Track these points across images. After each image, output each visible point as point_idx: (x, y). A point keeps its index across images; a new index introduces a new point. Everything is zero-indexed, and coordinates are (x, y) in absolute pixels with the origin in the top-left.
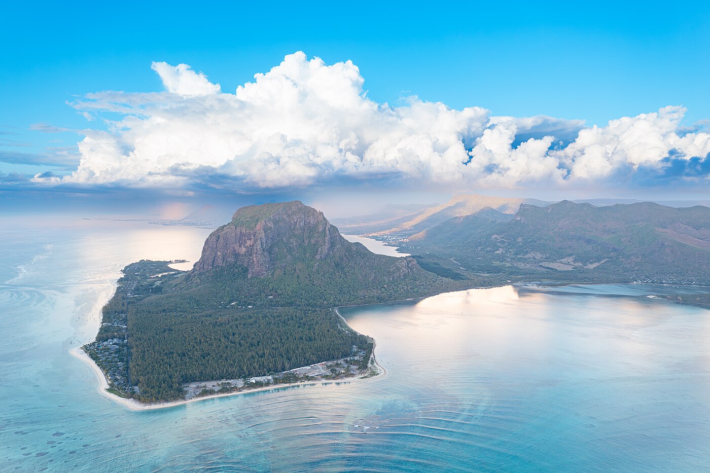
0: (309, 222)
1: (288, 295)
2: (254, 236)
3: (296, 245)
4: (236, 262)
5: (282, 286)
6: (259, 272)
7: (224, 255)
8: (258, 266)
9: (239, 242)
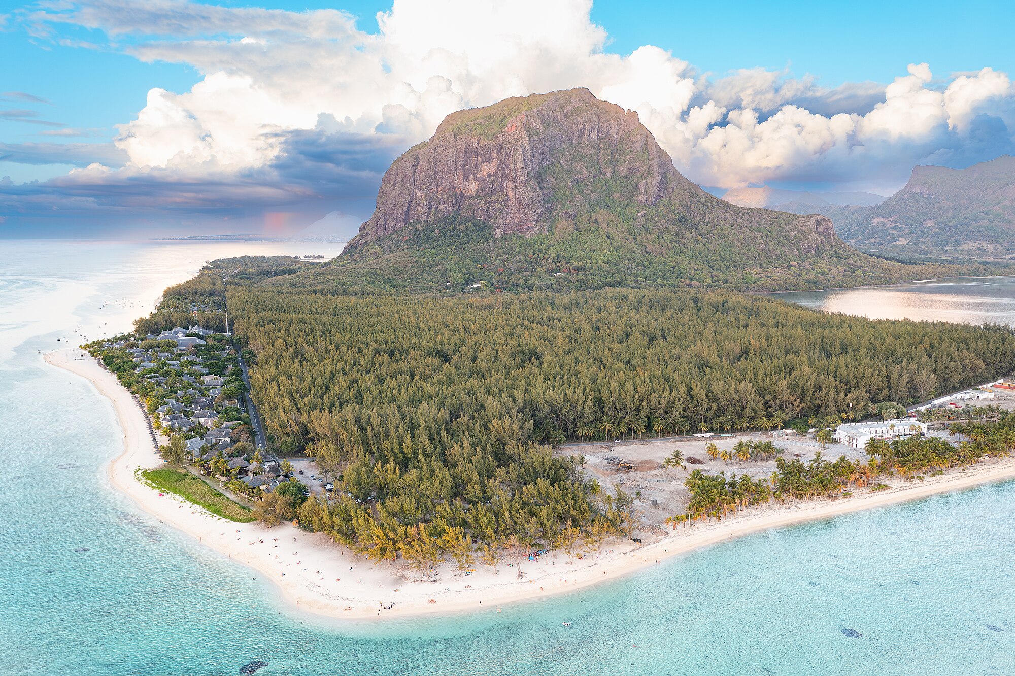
0: (608, 133)
1: (600, 269)
2: (499, 152)
3: (588, 177)
4: (457, 213)
5: (579, 252)
6: (521, 224)
7: (431, 198)
8: (519, 210)
9: (463, 167)
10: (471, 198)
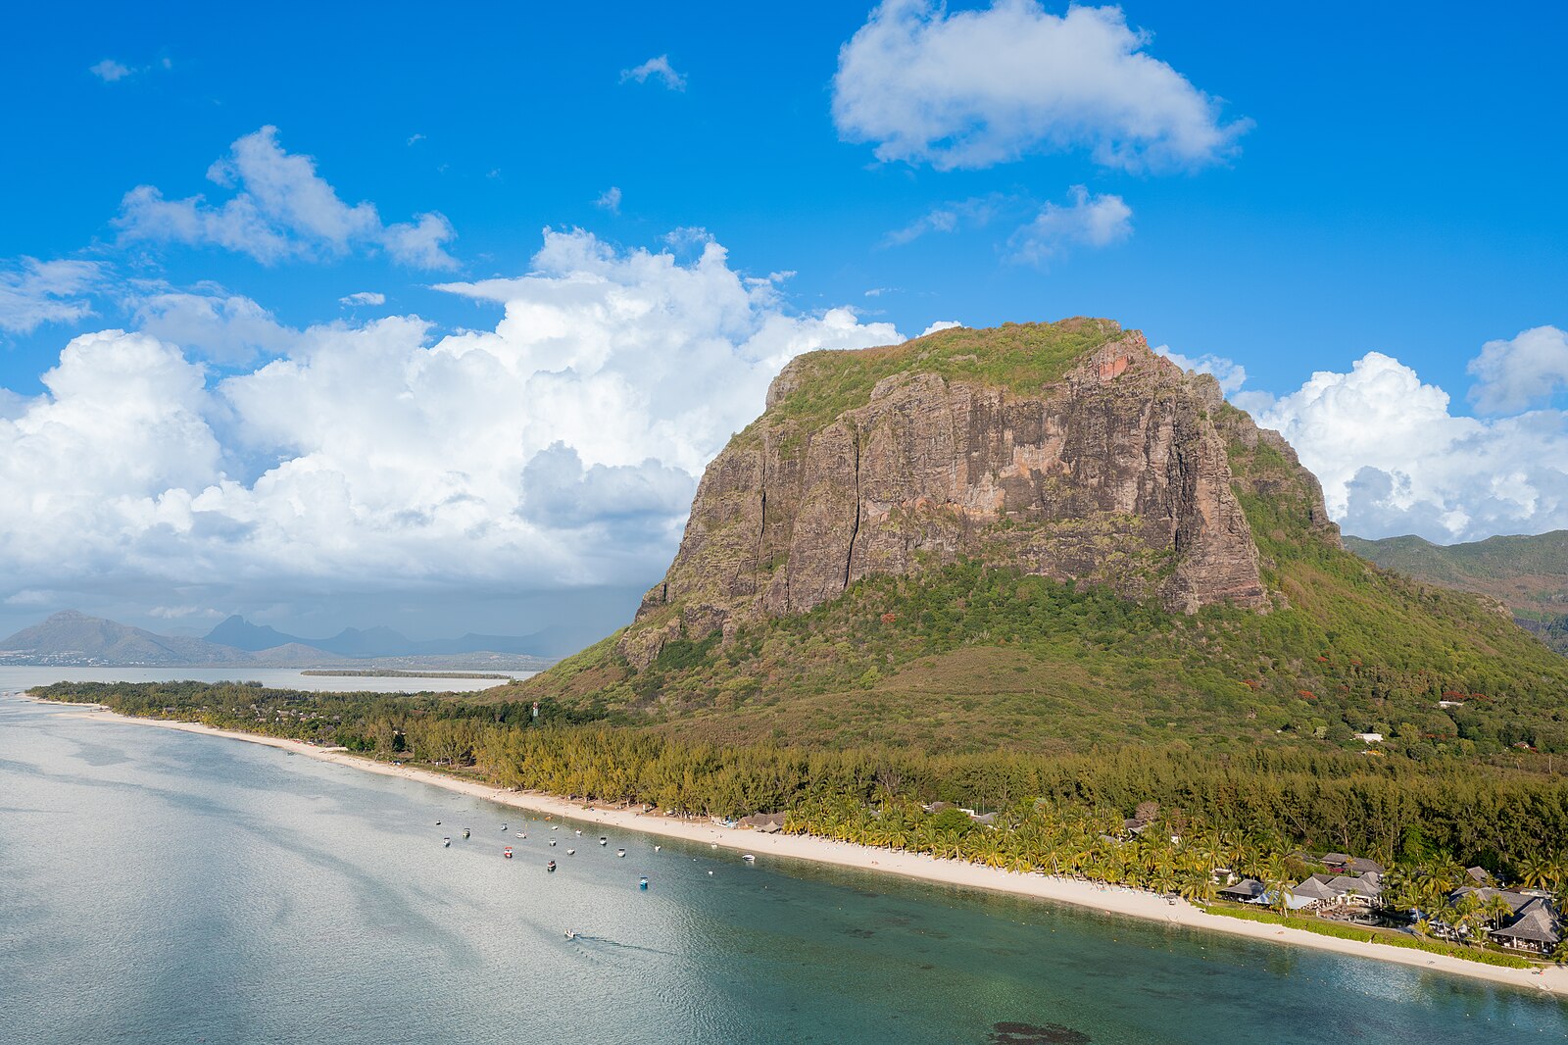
4: (967, 560)
6: (1233, 581)
7: (907, 521)
8: (1229, 548)
9: (968, 453)
10: (987, 526)
